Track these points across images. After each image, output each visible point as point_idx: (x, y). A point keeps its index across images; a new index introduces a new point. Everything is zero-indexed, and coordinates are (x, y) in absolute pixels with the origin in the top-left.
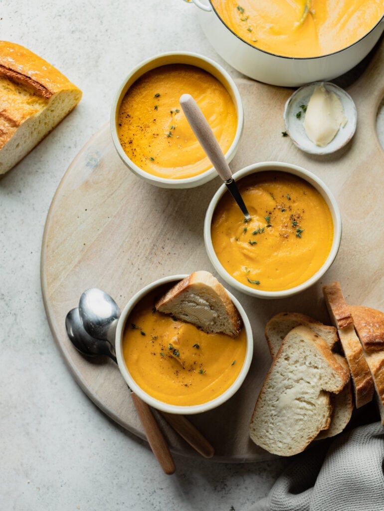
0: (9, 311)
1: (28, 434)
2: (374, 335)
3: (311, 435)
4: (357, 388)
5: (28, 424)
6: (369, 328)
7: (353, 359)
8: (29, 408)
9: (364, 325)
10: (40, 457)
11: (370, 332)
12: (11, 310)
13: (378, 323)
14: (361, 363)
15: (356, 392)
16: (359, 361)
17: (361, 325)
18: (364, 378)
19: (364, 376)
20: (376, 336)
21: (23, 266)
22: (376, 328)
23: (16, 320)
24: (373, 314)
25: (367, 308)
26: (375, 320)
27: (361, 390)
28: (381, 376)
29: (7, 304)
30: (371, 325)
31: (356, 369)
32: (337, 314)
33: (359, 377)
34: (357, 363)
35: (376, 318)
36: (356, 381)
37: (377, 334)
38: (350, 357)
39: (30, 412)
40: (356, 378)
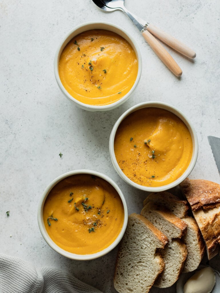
0: (11, 132)
1: (21, 212)
2: (209, 198)
3: (178, 267)
4: (209, 247)
5: (21, 206)
6: (205, 194)
7: (204, 229)
8: (23, 196)
9: (202, 192)
10: (29, 228)
11: (206, 196)
12: (12, 131)
13: (210, 190)
14: (209, 232)
15: (208, 251)
16: (208, 230)
17: (200, 193)
18: (212, 241)
19: (212, 240)
20: (210, 199)
21: (21, 102)
22: (209, 194)
23: (15, 137)
24: (207, 185)
25: (203, 181)
26: (209, 188)
27: (211, 249)
28: (216, 225)
29: (10, 127)
30: (207, 192)
31: (207, 236)
32: (191, 201)
33: (209, 241)
34: (206, 232)
35: (209, 187)
36: (207, 244)
37: (210, 197)
38: (202, 228)
39: (23, 198)
40: (207, 242)
